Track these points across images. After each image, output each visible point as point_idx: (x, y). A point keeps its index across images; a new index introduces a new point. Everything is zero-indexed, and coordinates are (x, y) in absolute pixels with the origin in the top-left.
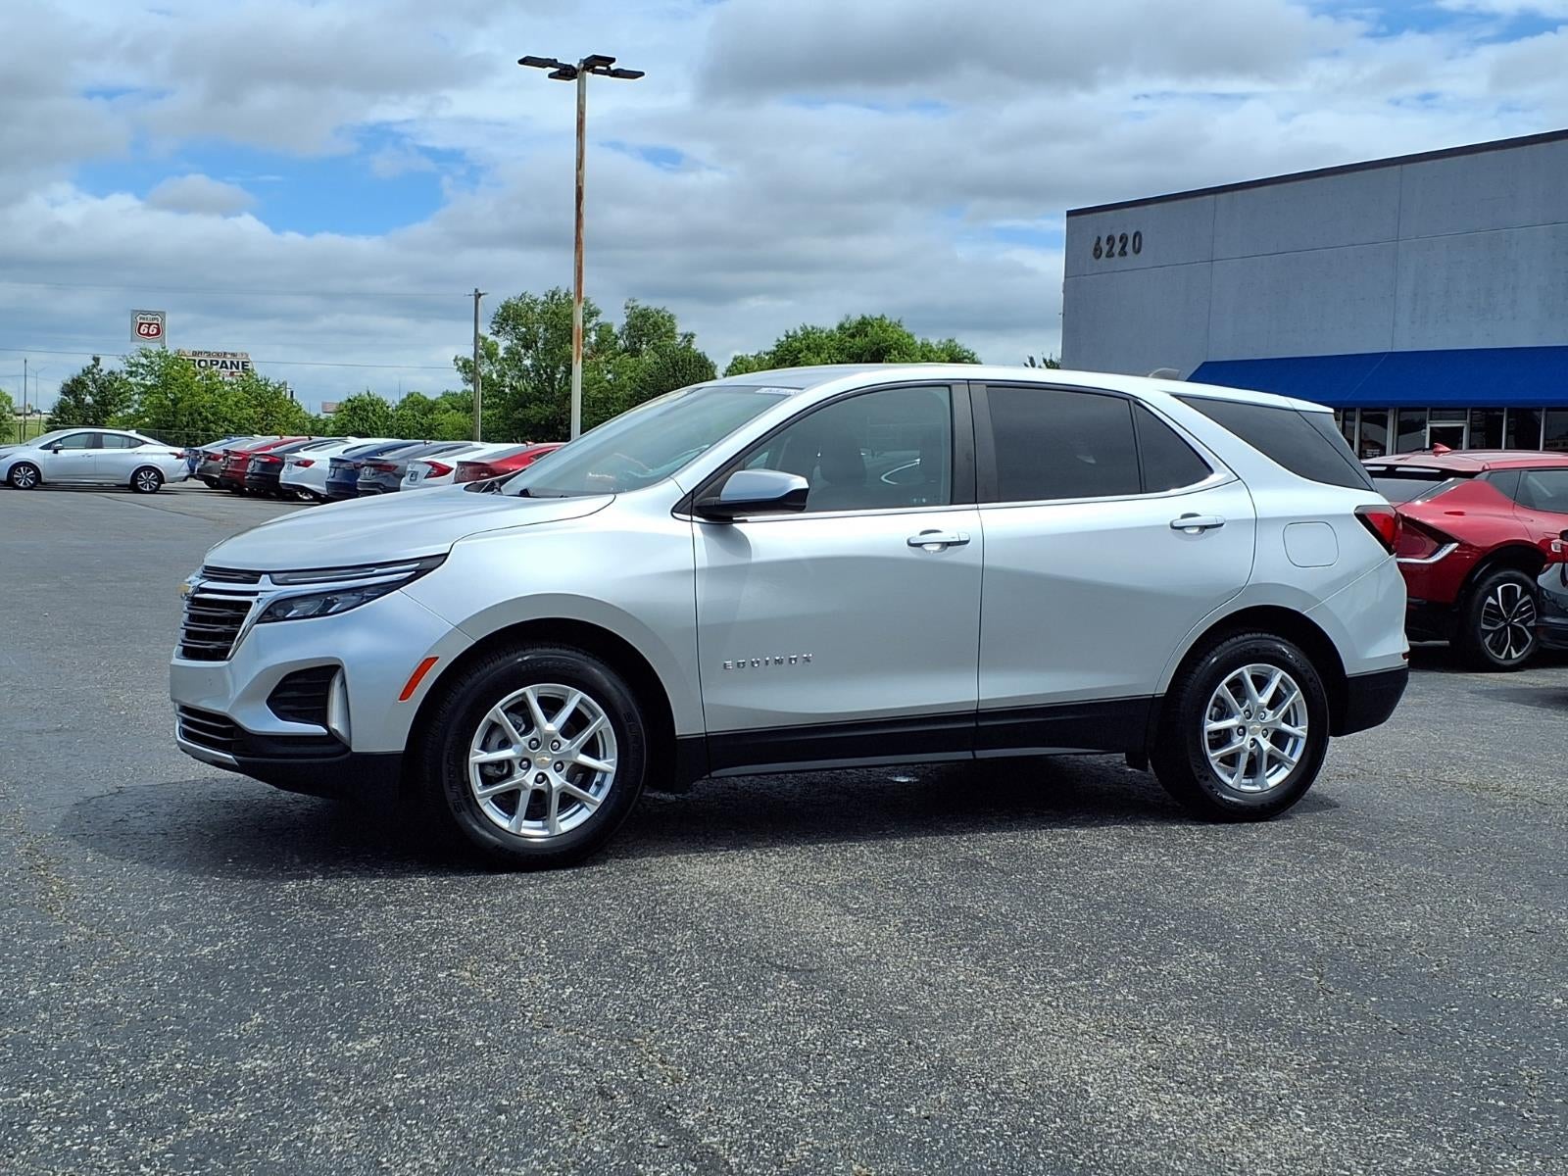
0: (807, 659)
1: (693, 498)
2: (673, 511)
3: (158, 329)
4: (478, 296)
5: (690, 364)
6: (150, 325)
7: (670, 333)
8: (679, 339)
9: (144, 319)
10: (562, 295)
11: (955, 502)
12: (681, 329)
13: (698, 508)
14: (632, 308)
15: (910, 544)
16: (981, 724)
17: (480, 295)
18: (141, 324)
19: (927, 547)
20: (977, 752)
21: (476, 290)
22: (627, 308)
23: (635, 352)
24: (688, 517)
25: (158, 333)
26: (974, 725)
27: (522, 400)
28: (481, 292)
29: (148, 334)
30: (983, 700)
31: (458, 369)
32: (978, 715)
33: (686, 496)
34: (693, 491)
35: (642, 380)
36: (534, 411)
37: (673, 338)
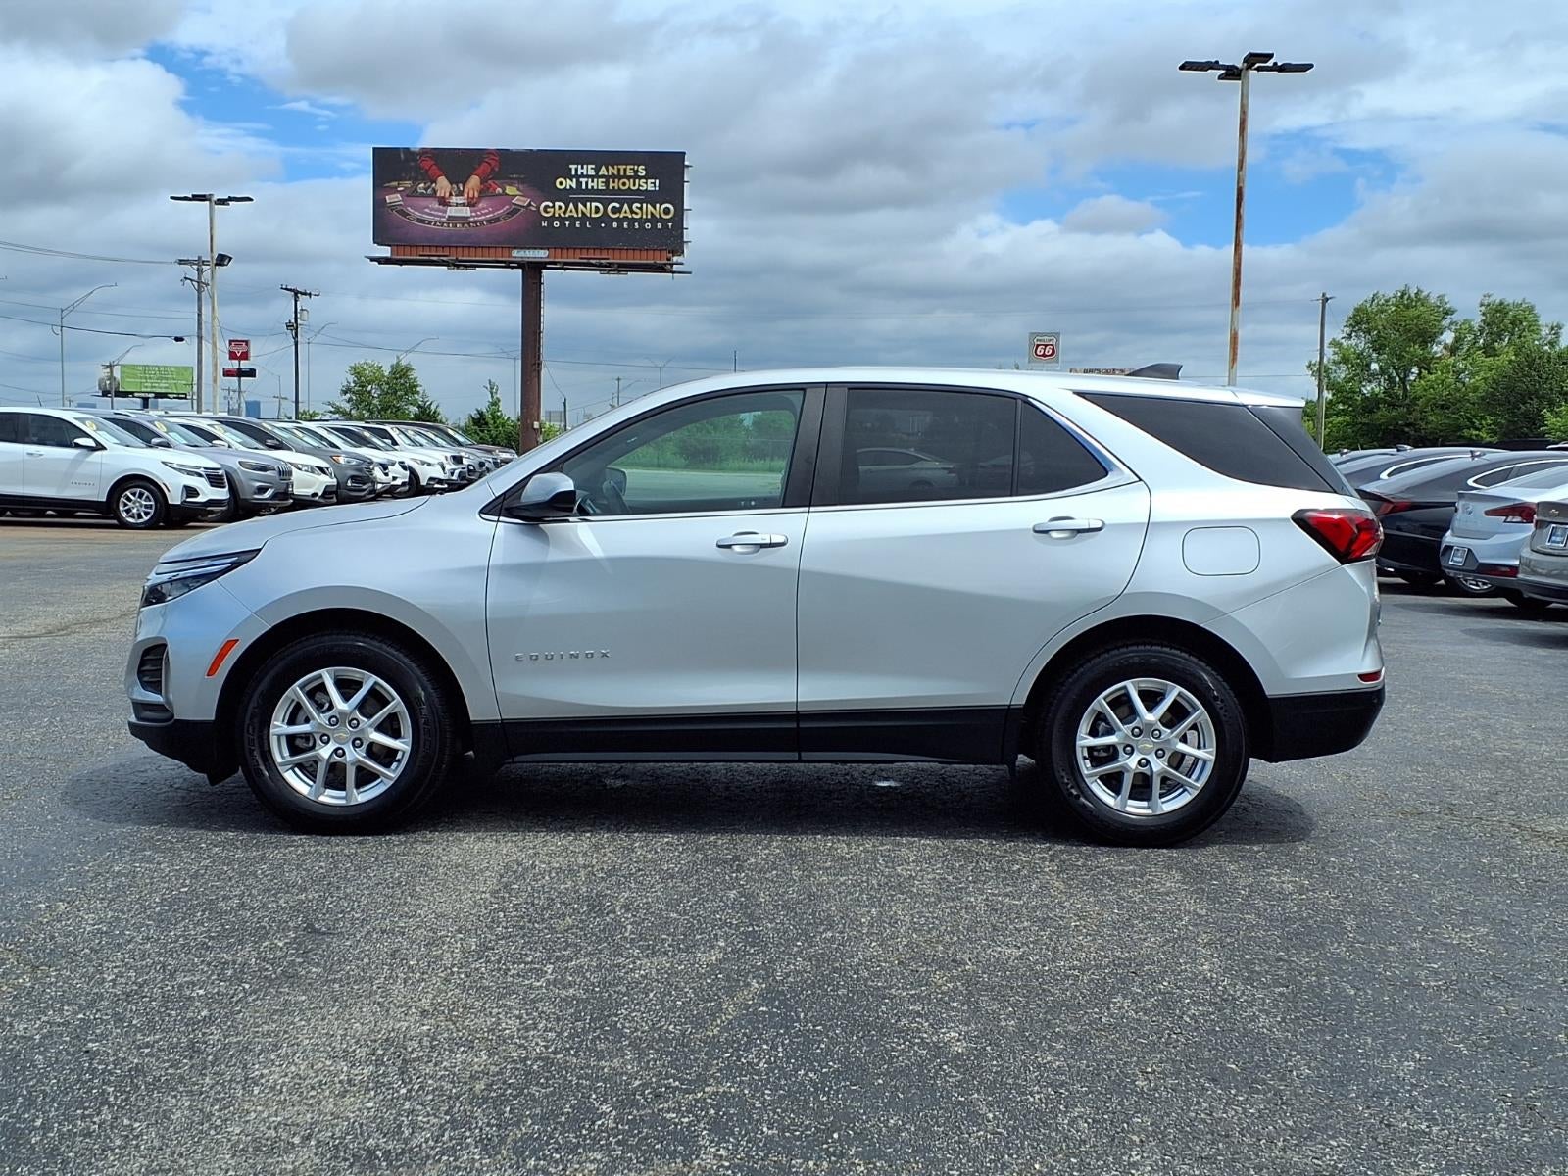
0: (604, 655)
1: (504, 499)
2: (481, 512)
3: (1053, 350)
4: (1325, 300)
5: (1549, 361)
6: (1046, 345)
7: (1534, 327)
8: (1544, 332)
9: (1040, 340)
10: (1413, 295)
11: (786, 504)
12: (1545, 320)
13: (506, 509)
14: (1488, 305)
15: (719, 546)
16: (801, 725)
17: (1327, 299)
18: (1038, 345)
19: (737, 548)
20: (803, 754)
21: (1324, 295)
22: (1482, 305)
23: (1489, 350)
24: (496, 518)
25: (1052, 354)
26: (795, 726)
27: (1371, 404)
28: (1328, 296)
29: (1044, 355)
30: (801, 702)
31: (1312, 375)
32: (798, 716)
33: (497, 498)
34: (504, 494)
35: (1494, 381)
36: (1382, 415)
37: (1537, 331)
